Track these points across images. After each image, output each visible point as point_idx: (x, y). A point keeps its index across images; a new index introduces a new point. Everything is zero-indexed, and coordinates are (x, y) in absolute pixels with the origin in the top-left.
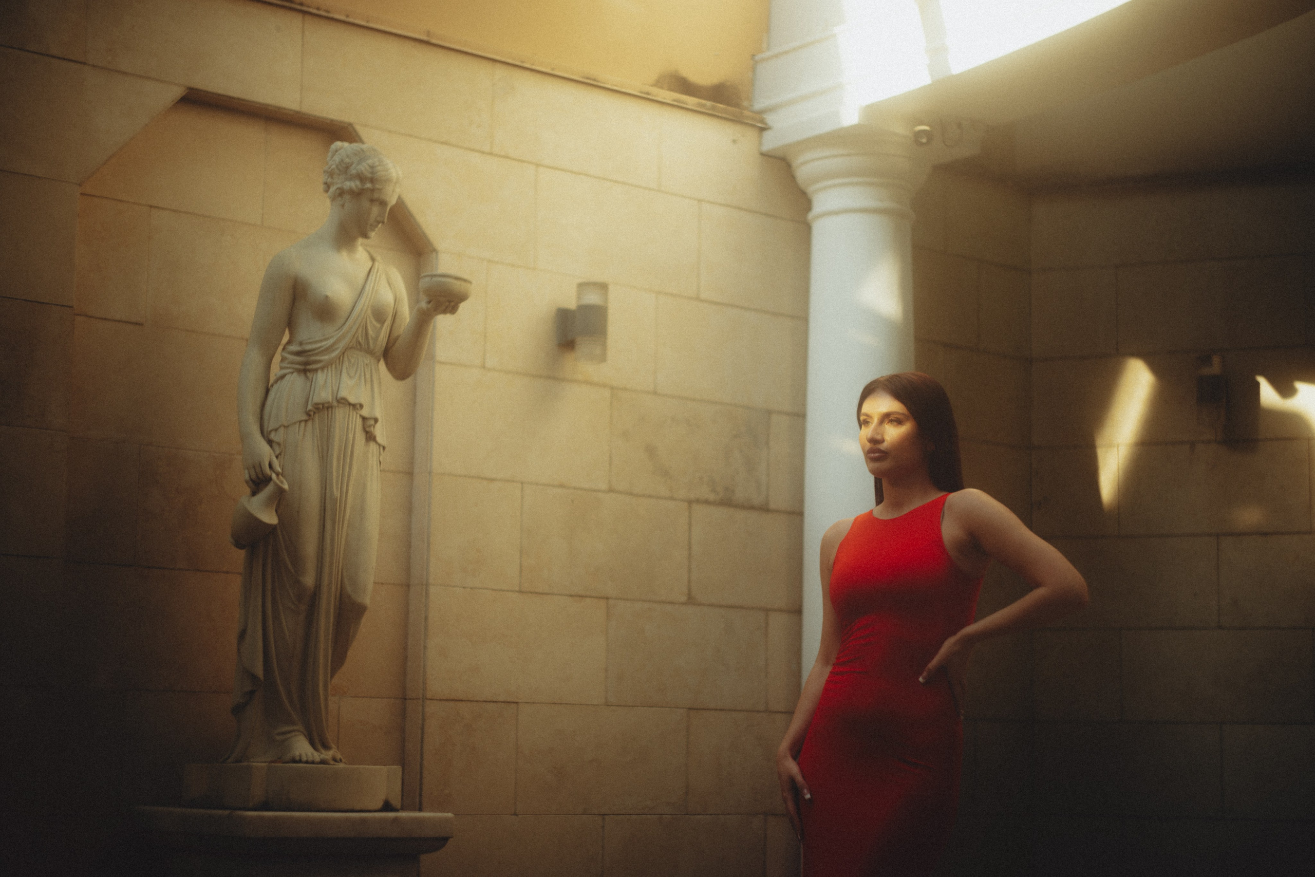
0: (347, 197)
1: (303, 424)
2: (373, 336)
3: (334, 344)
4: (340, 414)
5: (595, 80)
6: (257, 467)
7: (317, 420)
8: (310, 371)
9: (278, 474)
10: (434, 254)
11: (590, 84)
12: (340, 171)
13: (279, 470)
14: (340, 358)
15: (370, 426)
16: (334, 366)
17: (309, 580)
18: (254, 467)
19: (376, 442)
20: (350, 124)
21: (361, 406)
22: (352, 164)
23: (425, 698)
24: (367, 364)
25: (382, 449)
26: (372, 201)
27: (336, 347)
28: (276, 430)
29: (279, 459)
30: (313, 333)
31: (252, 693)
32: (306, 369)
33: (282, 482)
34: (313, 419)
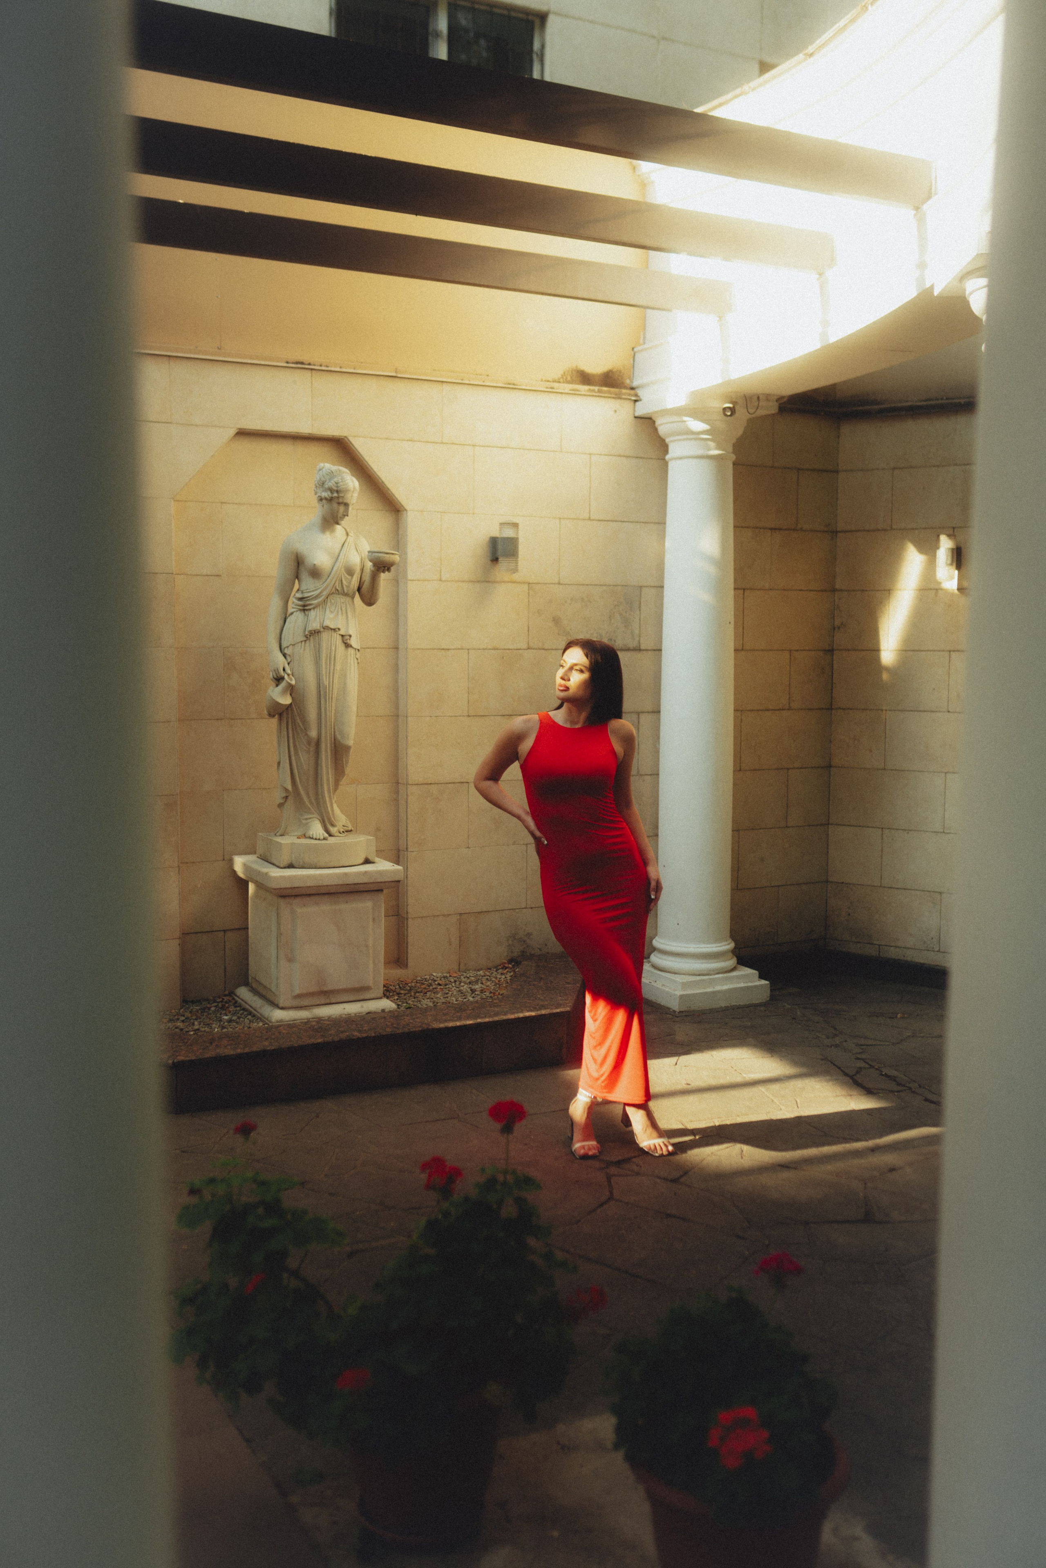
0: (324, 501)
1: (303, 643)
2: (346, 584)
3: (321, 593)
4: (325, 636)
5: (514, 384)
6: (276, 671)
7: (312, 639)
8: (307, 610)
9: (288, 675)
10: (405, 512)
11: (511, 387)
12: (320, 485)
13: (289, 672)
14: (325, 601)
15: (347, 640)
16: (321, 606)
17: (313, 733)
18: (275, 670)
19: (353, 648)
20: (346, 437)
21: (339, 629)
22: (326, 481)
23: (407, 784)
24: (343, 603)
25: (357, 651)
26: (339, 503)
27: (322, 595)
28: (288, 647)
29: (290, 665)
30: (309, 585)
31: (287, 797)
32: (304, 609)
33: (291, 680)
34: (309, 639)
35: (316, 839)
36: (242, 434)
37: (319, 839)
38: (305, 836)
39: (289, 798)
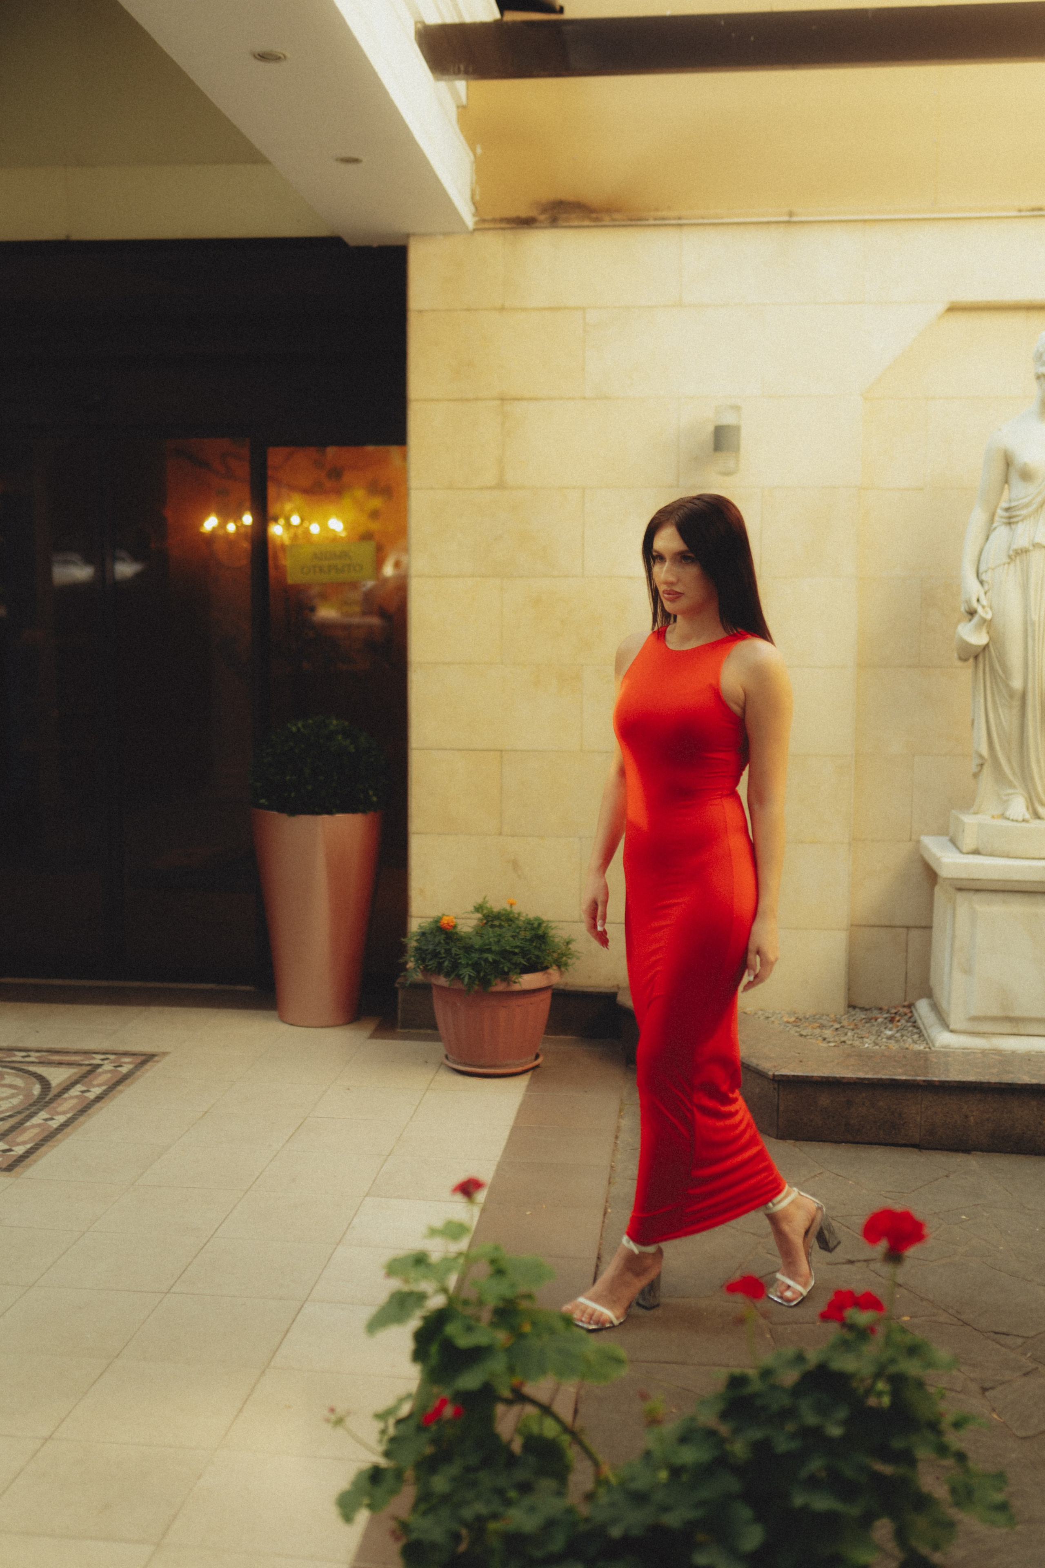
0: (1042, 379)
1: (1006, 565)
3: (1034, 499)
4: (1036, 555)
6: (968, 602)
7: (1018, 562)
9: (983, 607)
13: (985, 604)
14: (1037, 512)
16: (1031, 518)
17: (1017, 684)
18: (966, 602)
22: (1043, 353)
27: (1032, 502)
28: (987, 571)
29: (988, 594)
30: (1020, 492)
31: (982, 765)
32: (1010, 522)
33: (987, 613)
34: (1014, 561)
35: (1013, 820)
36: (954, 309)
37: (1017, 821)
38: (1003, 816)
39: (985, 767)
